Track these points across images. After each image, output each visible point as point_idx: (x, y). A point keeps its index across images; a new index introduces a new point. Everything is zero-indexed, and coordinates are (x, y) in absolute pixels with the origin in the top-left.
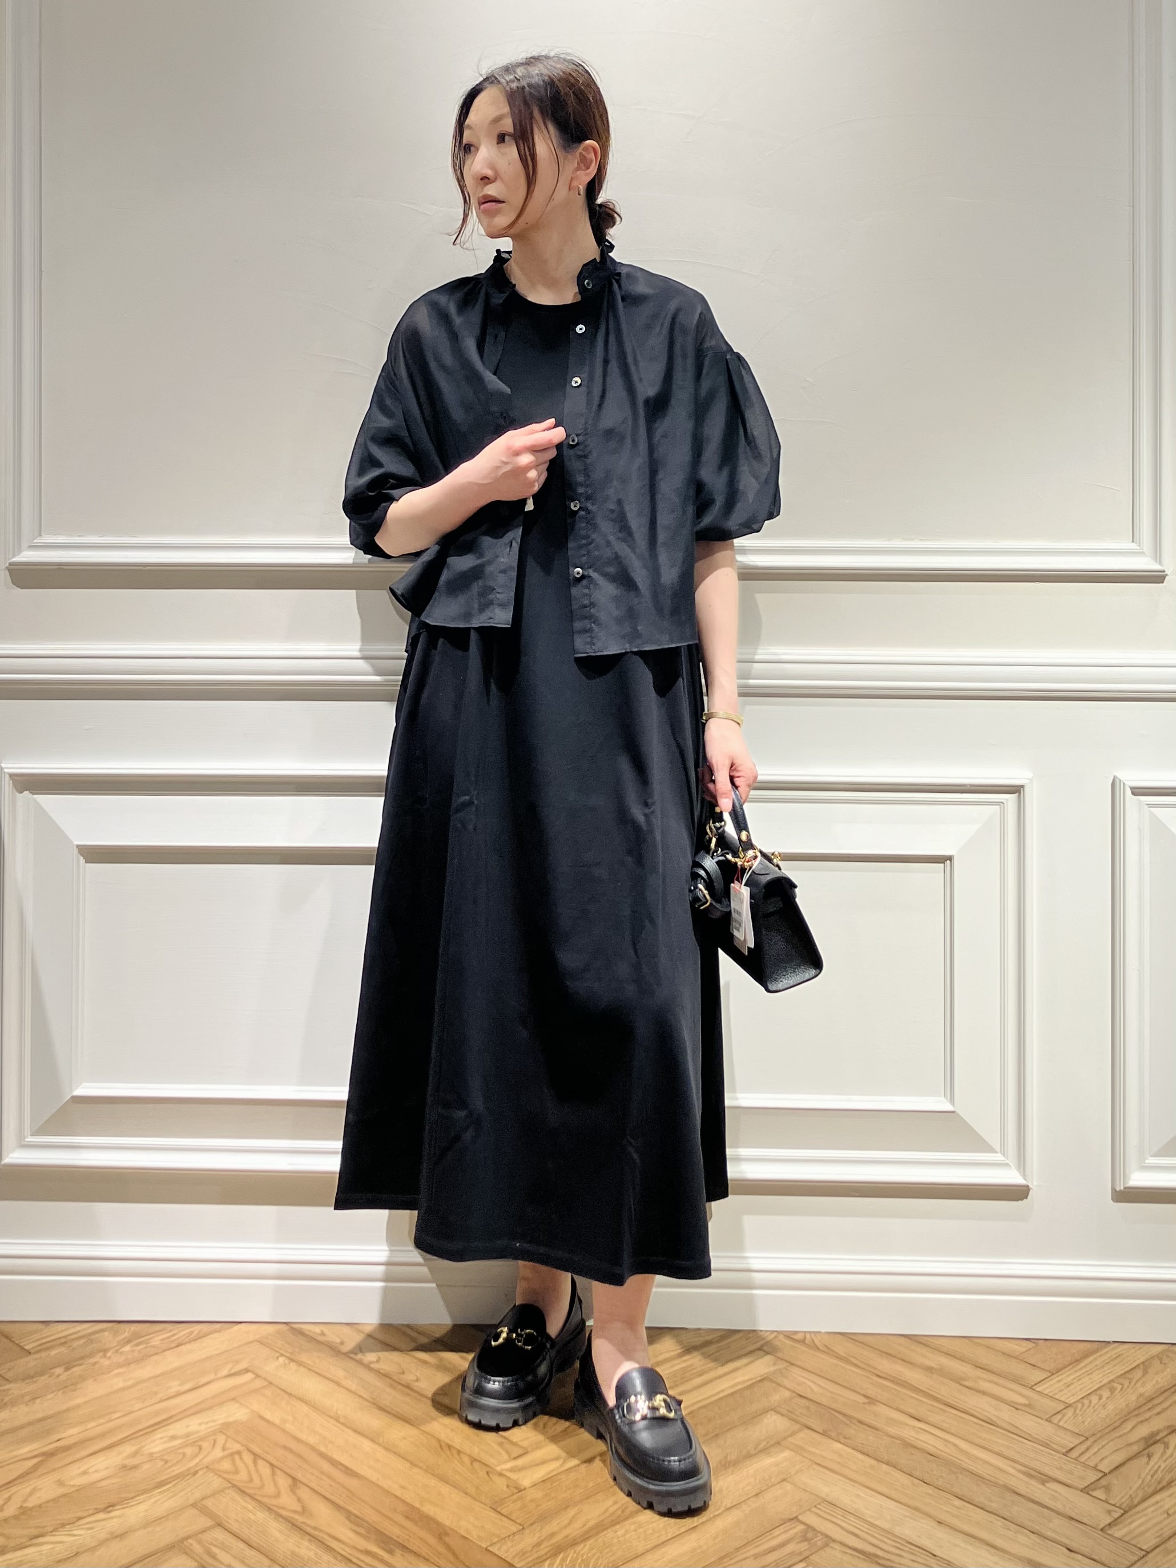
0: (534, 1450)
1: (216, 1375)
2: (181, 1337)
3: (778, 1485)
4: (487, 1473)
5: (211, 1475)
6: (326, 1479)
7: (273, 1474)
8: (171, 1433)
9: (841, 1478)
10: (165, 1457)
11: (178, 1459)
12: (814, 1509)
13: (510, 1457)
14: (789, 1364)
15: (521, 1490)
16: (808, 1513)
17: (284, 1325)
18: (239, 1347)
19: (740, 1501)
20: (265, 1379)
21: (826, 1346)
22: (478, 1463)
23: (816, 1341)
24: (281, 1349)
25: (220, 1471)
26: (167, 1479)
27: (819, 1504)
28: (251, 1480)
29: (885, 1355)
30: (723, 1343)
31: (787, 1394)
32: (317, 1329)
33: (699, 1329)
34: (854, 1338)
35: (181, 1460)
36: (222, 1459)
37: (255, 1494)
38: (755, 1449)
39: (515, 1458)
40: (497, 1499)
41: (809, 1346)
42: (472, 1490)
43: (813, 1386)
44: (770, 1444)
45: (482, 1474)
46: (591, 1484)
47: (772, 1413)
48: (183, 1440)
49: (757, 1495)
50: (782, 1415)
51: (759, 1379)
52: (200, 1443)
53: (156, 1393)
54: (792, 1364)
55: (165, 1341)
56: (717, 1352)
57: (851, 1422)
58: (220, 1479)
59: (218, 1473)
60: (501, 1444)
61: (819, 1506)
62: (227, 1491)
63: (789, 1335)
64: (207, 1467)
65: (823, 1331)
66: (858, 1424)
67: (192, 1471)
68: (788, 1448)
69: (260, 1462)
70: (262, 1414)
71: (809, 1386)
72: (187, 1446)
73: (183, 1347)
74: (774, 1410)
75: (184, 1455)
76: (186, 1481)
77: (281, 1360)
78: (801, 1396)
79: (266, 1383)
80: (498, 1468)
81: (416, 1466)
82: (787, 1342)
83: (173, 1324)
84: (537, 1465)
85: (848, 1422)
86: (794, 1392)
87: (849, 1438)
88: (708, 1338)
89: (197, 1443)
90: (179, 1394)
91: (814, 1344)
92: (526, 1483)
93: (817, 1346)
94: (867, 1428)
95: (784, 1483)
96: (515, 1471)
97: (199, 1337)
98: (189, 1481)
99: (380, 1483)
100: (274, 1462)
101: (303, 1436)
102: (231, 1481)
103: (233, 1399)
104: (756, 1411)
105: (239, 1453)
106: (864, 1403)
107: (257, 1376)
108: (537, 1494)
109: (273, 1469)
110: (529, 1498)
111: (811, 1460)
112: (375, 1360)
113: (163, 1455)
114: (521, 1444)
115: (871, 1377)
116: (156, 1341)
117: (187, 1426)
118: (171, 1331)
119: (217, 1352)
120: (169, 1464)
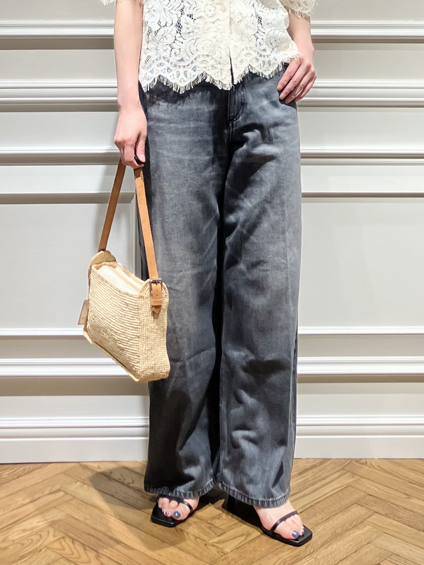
0: (229, 530)
1: (43, 493)
2: (19, 472)
3: (366, 546)
4: (205, 545)
5: (50, 551)
6: (115, 551)
7: (85, 549)
8: (22, 528)
9: (399, 540)
10: (22, 542)
11: (29, 543)
12: (388, 559)
13: (216, 535)
14: (360, 477)
15: (225, 554)
16: (385, 561)
17: (77, 464)
18: (53, 476)
19: (346, 556)
20: (71, 495)
21: (378, 466)
22: (199, 539)
23: (373, 464)
24: (77, 477)
25: (54, 549)
26: (25, 554)
27: (391, 556)
28: (73, 554)
29: (411, 470)
30: (322, 467)
31: (362, 494)
32: (96, 465)
33: (308, 459)
34: (393, 461)
35: (30, 543)
36: (54, 542)
37: (76, 562)
38: (350, 526)
39: (219, 536)
40: (213, 560)
41: (369, 468)
42: (198, 555)
43: (376, 489)
44: (358, 523)
45: (202, 545)
46: (263, 550)
47: (356, 505)
48: (30, 532)
49: (356, 551)
50: (362, 506)
51: (346, 486)
52: (41, 533)
53: (10, 505)
54: (362, 477)
55: (10, 475)
56: (319, 472)
57: (400, 509)
58: (55, 553)
59: (54, 550)
60: (210, 528)
61: (390, 557)
62: (60, 560)
63: (358, 461)
64: (46, 547)
65: (376, 458)
66: (404, 510)
67: (39, 549)
68: (368, 525)
69: (77, 544)
70: (72, 515)
71: (374, 490)
72: (33, 535)
73: (20, 478)
74: (355, 503)
75: (32, 540)
76: (36, 555)
77: (78, 483)
78: (370, 495)
79: (72, 497)
80: (211, 542)
81: (164, 542)
82: (358, 464)
83: (14, 465)
84: (232, 539)
85: (398, 509)
86: (366, 493)
87: (400, 518)
88: (314, 464)
89: (38, 533)
90: (23, 505)
91: (372, 465)
92: (227, 550)
93: (373, 466)
94: (410, 512)
95: (369, 544)
96: (220, 543)
97: (29, 472)
98: (39, 554)
99: (146, 553)
100: (84, 543)
101: (98, 527)
102: (61, 554)
103: (55, 507)
104: (347, 504)
105: (63, 538)
106: (405, 498)
107: (66, 493)
108: (236, 556)
109: (84, 547)
110: (230, 558)
111: (382, 531)
112: (131, 481)
113: (21, 541)
114: (220, 527)
115: (406, 483)
116: (5, 474)
117: (32, 524)
118: (13, 469)
119: (41, 480)
120: (24, 546)
